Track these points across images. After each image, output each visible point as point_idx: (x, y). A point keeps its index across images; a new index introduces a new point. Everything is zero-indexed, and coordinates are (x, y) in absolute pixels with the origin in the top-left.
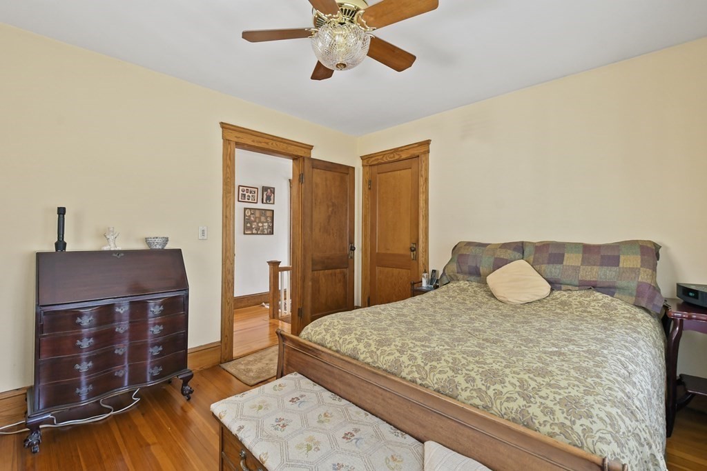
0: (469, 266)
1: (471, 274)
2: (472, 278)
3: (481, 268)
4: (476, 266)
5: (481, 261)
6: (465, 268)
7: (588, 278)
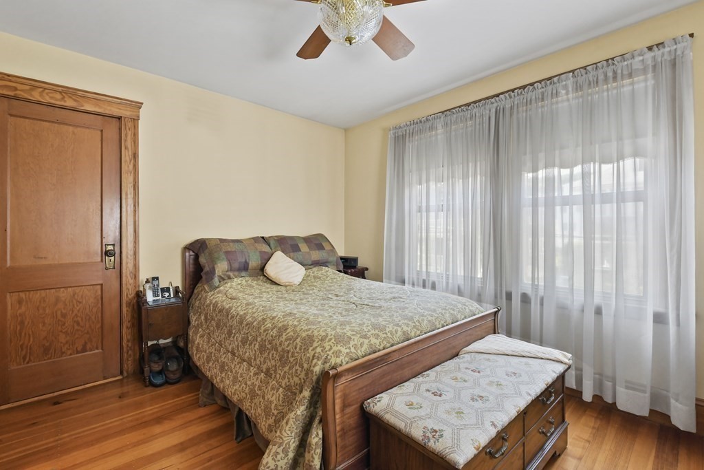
0: (240, 263)
1: (239, 270)
2: (243, 274)
3: (250, 262)
4: (246, 262)
5: (249, 256)
6: (236, 265)
7: (316, 259)
